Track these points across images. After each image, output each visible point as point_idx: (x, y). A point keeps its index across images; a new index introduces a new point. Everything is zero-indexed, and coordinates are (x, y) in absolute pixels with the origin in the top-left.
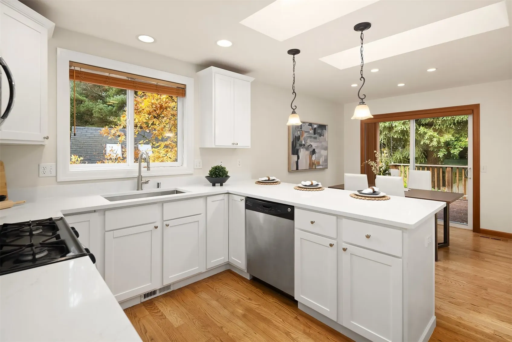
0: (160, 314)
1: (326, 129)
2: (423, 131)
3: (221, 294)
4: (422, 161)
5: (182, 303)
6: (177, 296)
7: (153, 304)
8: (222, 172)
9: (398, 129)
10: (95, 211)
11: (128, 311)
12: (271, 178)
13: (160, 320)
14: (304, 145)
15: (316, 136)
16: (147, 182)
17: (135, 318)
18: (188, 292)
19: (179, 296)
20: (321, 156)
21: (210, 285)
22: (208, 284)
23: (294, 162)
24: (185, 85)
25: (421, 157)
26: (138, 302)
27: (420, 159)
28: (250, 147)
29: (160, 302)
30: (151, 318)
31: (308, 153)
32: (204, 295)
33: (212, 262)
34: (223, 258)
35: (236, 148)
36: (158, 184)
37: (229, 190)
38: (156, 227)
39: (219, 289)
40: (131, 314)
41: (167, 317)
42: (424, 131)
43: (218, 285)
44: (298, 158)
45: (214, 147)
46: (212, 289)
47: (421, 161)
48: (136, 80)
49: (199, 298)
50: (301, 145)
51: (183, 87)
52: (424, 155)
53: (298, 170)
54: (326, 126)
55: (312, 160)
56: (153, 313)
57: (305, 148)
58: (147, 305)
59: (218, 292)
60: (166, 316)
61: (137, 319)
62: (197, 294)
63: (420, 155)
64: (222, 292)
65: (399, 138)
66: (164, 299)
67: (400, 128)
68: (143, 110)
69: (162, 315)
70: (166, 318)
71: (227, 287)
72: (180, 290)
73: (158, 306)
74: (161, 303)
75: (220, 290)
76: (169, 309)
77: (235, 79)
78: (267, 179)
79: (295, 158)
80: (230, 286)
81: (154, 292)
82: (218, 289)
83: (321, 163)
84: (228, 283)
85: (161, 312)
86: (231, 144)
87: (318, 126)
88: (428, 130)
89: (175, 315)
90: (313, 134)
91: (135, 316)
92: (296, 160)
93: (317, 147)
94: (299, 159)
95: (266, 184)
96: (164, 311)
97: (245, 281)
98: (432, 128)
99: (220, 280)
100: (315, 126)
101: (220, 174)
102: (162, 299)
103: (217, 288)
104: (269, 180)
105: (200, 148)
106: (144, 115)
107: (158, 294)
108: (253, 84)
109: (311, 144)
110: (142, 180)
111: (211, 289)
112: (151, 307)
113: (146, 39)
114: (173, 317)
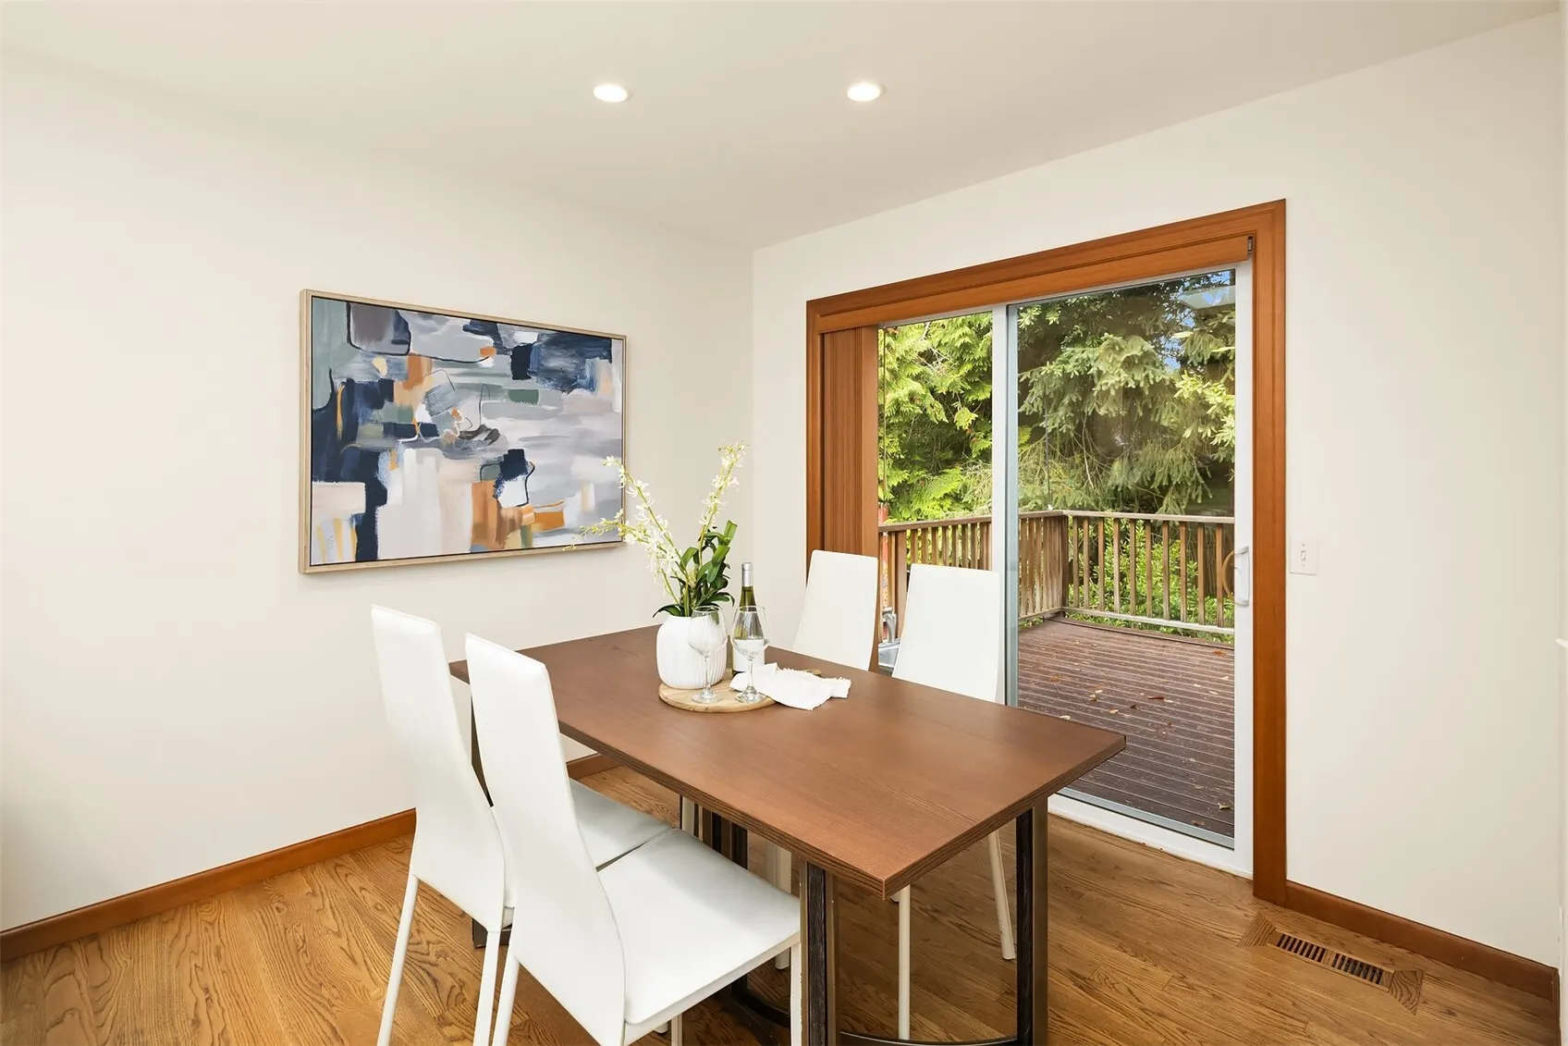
1: (609, 357)
2: (1192, 390)
4: (1197, 497)
9: (1107, 384)
14: (429, 430)
15: (531, 384)
20: (575, 485)
23: (337, 523)
25: (1193, 483)
27: (1189, 491)
31: (464, 471)
42: (1196, 392)
44: (377, 495)
47: (1194, 497)
50: (401, 430)
52: (1201, 474)
53: (374, 558)
54: (610, 339)
55: (499, 507)
57: (437, 445)
63: (1188, 475)
65: (1114, 415)
67: (1113, 381)
83: (570, 519)
87: (545, 339)
88: (1209, 387)
90: (505, 375)
92: (360, 507)
93: (541, 442)
94: (383, 500)
98: (1222, 381)
100: (529, 338)
109: (491, 424)
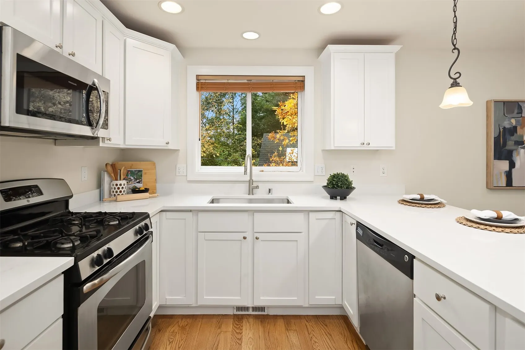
0: (239, 336)
3: (314, 347)
5: (266, 335)
6: (267, 323)
7: (241, 322)
8: (341, 182)
10: (191, 211)
11: (219, 317)
12: (426, 197)
13: (234, 344)
16: (257, 187)
17: (218, 329)
18: (281, 323)
19: (269, 324)
21: (308, 327)
22: (307, 324)
23: (501, 173)
24: (304, 76)
26: (230, 312)
28: (394, 148)
29: (249, 322)
30: (229, 335)
32: (294, 338)
33: (316, 297)
34: (334, 297)
35: (378, 150)
36: (270, 190)
37: (341, 207)
38: (245, 238)
39: (316, 338)
40: (219, 323)
41: (243, 344)
43: (318, 332)
44: (512, 165)
45: (333, 148)
46: (309, 333)
48: (253, 81)
49: (286, 338)
50: (519, 143)
51: (302, 80)
53: (511, 185)
56: (235, 332)
58: (236, 320)
59: (313, 342)
60: (243, 342)
61: (219, 331)
62: (288, 332)
64: (317, 344)
66: (254, 321)
68: (288, 112)
69: (240, 339)
70: (241, 345)
71: (329, 341)
72: (275, 317)
73: (244, 326)
74: (248, 324)
75: (316, 340)
76: (251, 335)
77: (365, 54)
78: (418, 197)
79: (504, 165)
80: (332, 342)
81: (247, 309)
82: (314, 338)
84: (332, 335)
85: (241, 335)
86: (359, 145)
89: (251, 347)
91: (219, 327)
92: (507, 168)
94: (514, 167)
95: (413, 205)
96: (245, 335)
97: (358, 344)
99: (324, 326)
101: (338, 185)
102: (251, 320)
103: (315, 335)
104: (422, 199)
105: (323, 150)
106: (288, 117)
107: (251, 312)
108: (398, 56)
110: (252, 185)
111: (307, 333)
112: (238, 324)
113: (251, 36)
114: (247, 347)
